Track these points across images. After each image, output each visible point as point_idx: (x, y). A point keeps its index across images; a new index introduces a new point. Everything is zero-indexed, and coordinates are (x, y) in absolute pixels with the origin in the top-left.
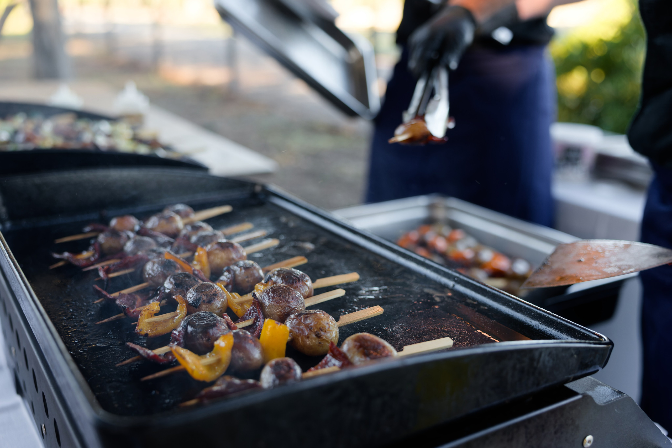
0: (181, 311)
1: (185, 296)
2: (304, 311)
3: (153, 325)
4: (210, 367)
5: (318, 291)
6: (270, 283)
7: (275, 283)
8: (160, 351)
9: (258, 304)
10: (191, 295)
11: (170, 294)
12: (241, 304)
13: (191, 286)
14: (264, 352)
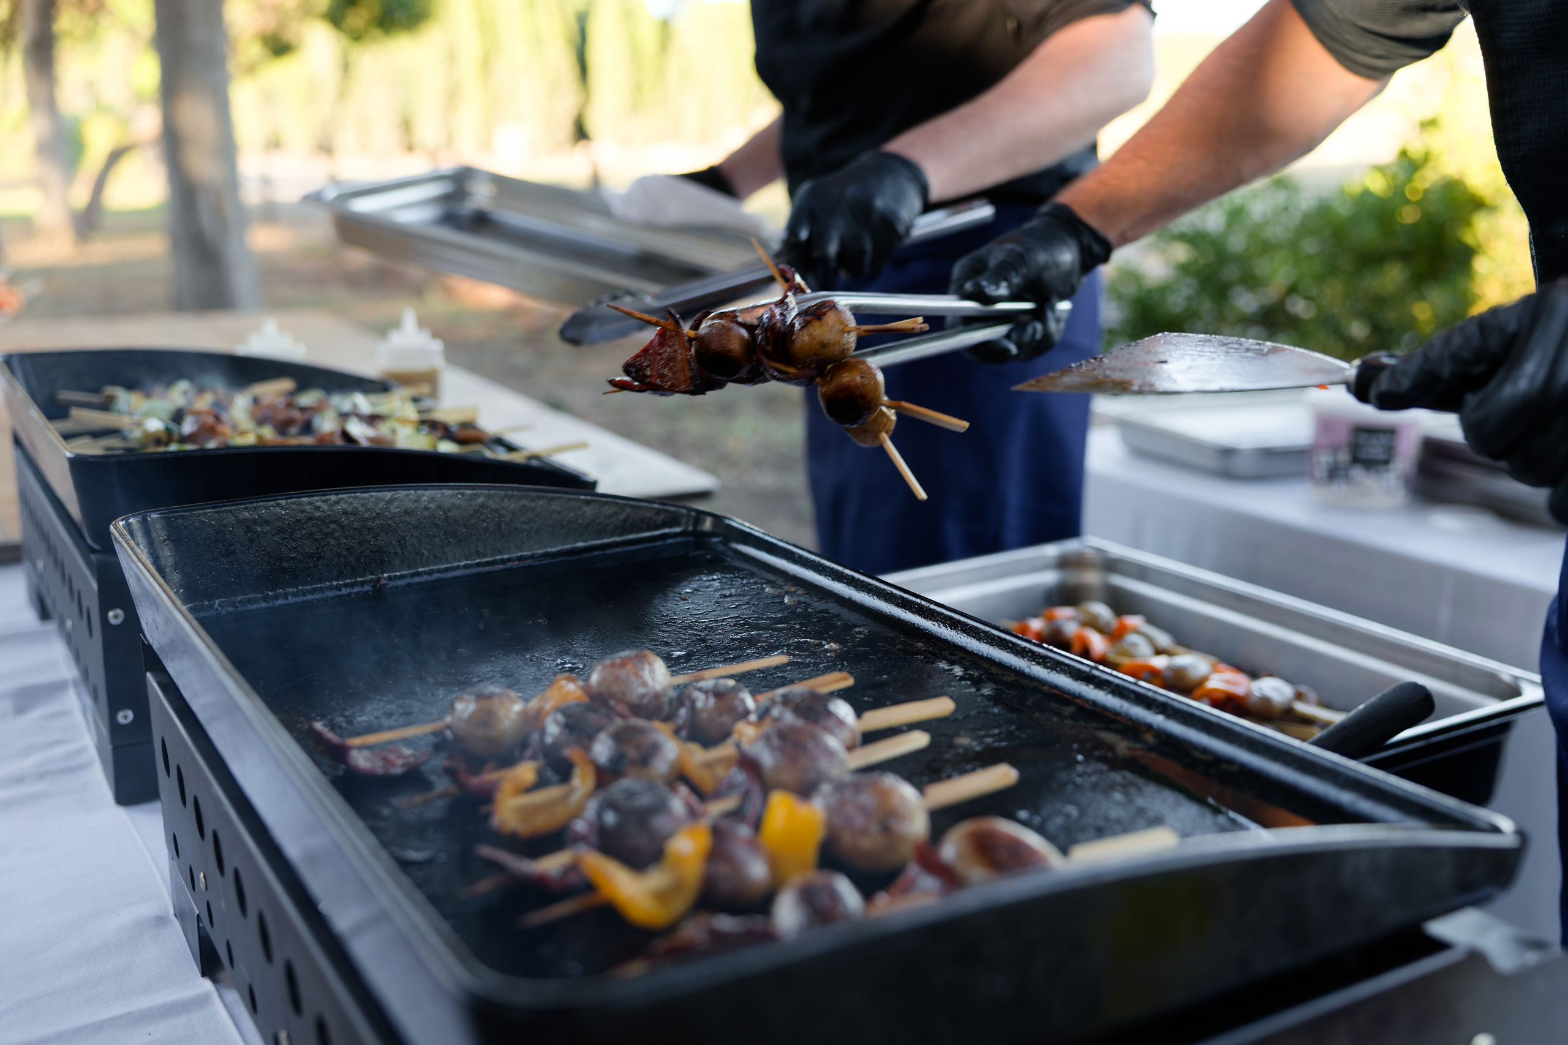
0: (582, 782)
1: (587, 749)
2: (847, 778)
3: (527, 813)
4: (662, 896)
5: (871, 737)
6: (767, 722)
7: (777, 720)
8: (551, 865)
9: (748, 763)
10: (602, 749)
11: (557, 745)
12: (709, 765)
13: (600, 729)
14: (774, 863)
